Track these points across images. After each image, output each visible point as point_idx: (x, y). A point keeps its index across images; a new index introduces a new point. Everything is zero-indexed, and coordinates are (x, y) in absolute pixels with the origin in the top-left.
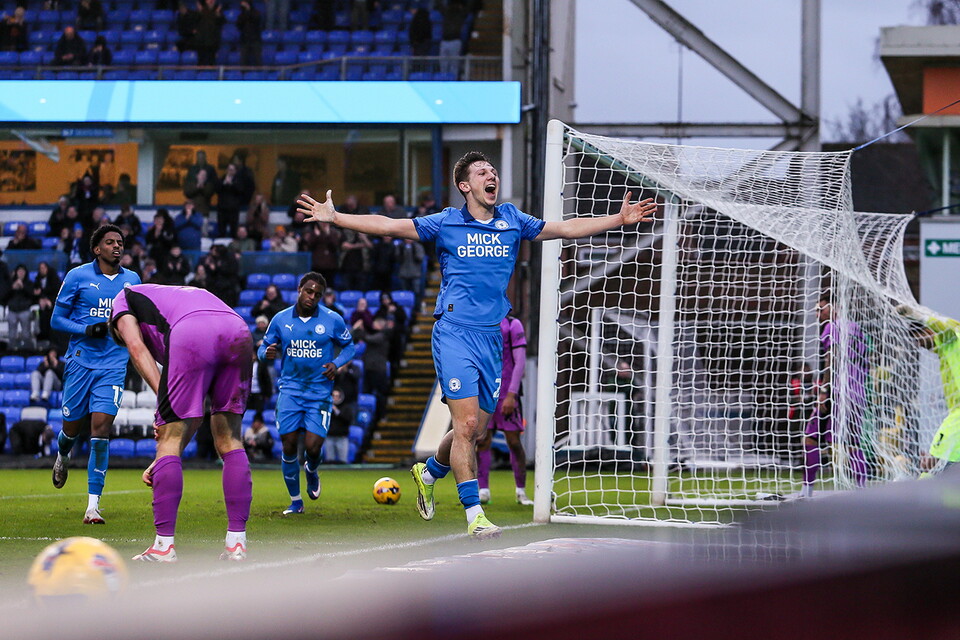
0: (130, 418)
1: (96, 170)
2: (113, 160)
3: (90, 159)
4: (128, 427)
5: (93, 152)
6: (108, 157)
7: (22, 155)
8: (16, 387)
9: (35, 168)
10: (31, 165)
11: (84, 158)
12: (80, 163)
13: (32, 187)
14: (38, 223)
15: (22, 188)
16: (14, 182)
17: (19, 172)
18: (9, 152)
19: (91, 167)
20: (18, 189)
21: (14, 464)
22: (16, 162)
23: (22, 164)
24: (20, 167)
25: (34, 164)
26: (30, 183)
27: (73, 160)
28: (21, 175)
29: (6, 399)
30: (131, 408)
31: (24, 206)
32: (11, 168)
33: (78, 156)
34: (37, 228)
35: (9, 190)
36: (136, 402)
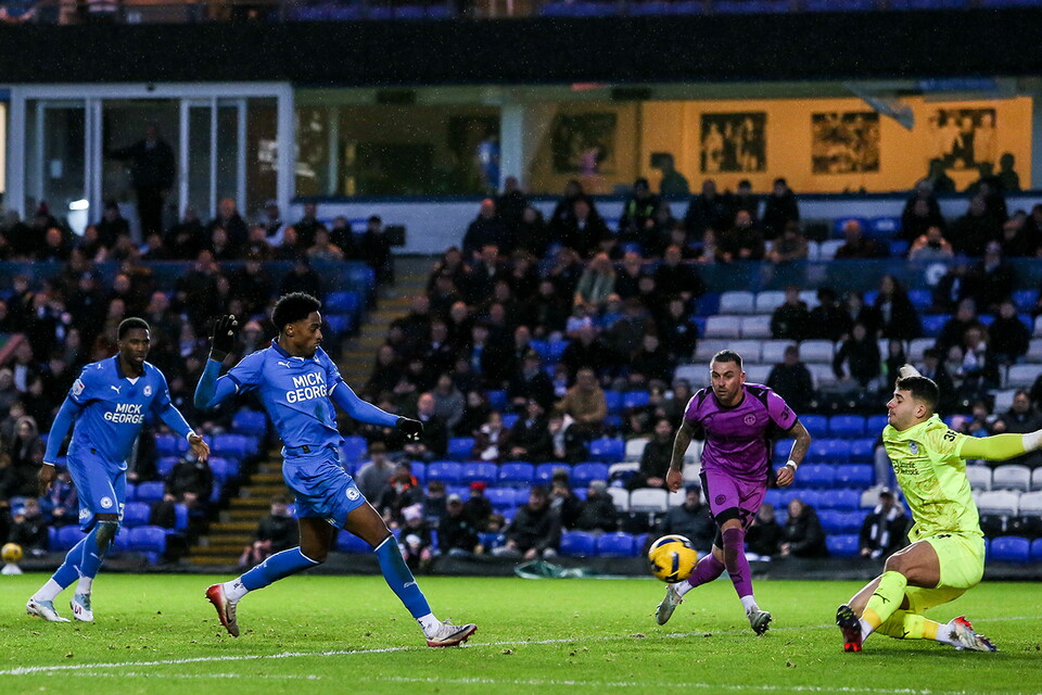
0: (1022, 507)
1: (968, 138)
2: (993, 124)
3: (959, 123)
4: (1019, 518)
5: (965, 113)
6: (987, 119)
7: (859, 119)
8: (854, 460)
9: (877, 139)
10: (872, 132)
11: (951, 121)
12: (945, 130)
13: (873, 166)
14: (882, 219)
15: (859, 167)
16: (848, 159)
17: (853, 144)
18: (840, 116)
19: (962, 135)
20: (854, 169)
21: (852, 574)
22: (851, 128)
23: (859, 132)
24: (856, 137)
25: (877, 131)
26: (870, 160)
27: (935, 124)
28: (857, 149)
29: (839, 477)
30: (1023, 490)
31: (863, 195)
32: (845, 140)
33: (943, 119)
34: (882, 226)
35: (840, 172)
36: (1031, 483)
